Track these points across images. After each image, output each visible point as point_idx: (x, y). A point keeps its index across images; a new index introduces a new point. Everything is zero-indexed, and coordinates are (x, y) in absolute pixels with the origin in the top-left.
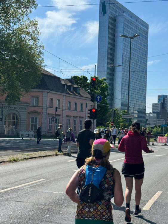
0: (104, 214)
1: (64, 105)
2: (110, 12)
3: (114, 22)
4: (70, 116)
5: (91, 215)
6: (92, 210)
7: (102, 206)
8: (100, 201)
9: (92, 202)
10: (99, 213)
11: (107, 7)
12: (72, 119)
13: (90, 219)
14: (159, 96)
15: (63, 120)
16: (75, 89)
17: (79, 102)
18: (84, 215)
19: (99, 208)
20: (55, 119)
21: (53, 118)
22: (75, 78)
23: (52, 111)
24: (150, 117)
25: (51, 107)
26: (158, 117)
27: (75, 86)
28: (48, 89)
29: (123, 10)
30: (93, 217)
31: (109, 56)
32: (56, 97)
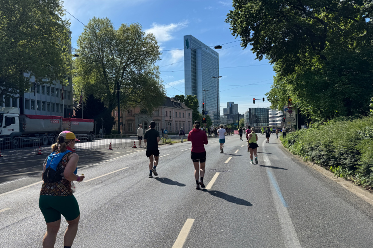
0: (62, 190)
1: (174, 115)
2: (191, 46)
3: (194, 54)
4: (177, 121)
5: (51, 192)
6: (52, 188)
7: (61, 184)
8: (59, 181)
9: (52, 182)
10: (58, 190)
11: (189, 43)
12: (178, 123)
13: (50, 195)
14: (228, 103)
15: (174, 123)
16: (179, 104)
17: (182, 112)
18: (46, 191)
19: (58, 186)
20: (170, 123)
21: (169, 123)
22: (177, 96)
23: (168, 118)
24: (223, 119)
25: (167, 116)
26: (228, 118)
27: (179, 102)
28: (165, 105)
29: (200, 44)
30: (53, 193)
31: (193, 77)
32: (168, 109)
